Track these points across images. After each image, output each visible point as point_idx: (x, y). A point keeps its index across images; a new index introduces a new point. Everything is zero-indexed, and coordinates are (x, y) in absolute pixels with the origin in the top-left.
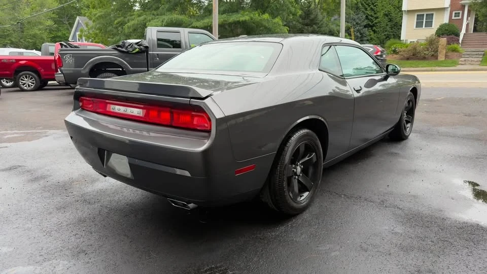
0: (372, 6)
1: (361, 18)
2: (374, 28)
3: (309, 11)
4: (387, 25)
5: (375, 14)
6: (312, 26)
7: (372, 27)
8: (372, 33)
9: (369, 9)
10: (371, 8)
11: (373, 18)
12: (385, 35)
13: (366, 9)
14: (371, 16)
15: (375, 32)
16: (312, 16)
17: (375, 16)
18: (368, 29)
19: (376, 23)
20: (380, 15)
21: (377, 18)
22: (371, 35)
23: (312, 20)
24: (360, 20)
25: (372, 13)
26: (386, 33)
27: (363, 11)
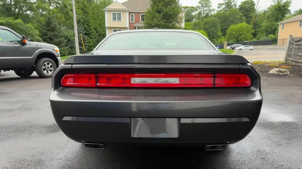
0: (87, 23)
1: (82, 29)
2: (90, 36)
3: (49, 22)
4: (96, 34)
5: (89, 27)
6: (53, 32)
7: (88, 35)
8: (89, 38)
9: (85, 24)
10: (87, 24)
11: (88, 30)
12: (96, 40)
13: (84, 24)
14: (87, 28)
15: (90, 38)
16: (52, 26)
17: (90, 28)
18: (87, 36)
19: (90, 33)
20: (92, 28)
21: (91, 30)
22: (88, 40)
23: (53, 28)
24: (81, 30)
25: (88, 27)
26: (96, 39)
27: (82, 25)
